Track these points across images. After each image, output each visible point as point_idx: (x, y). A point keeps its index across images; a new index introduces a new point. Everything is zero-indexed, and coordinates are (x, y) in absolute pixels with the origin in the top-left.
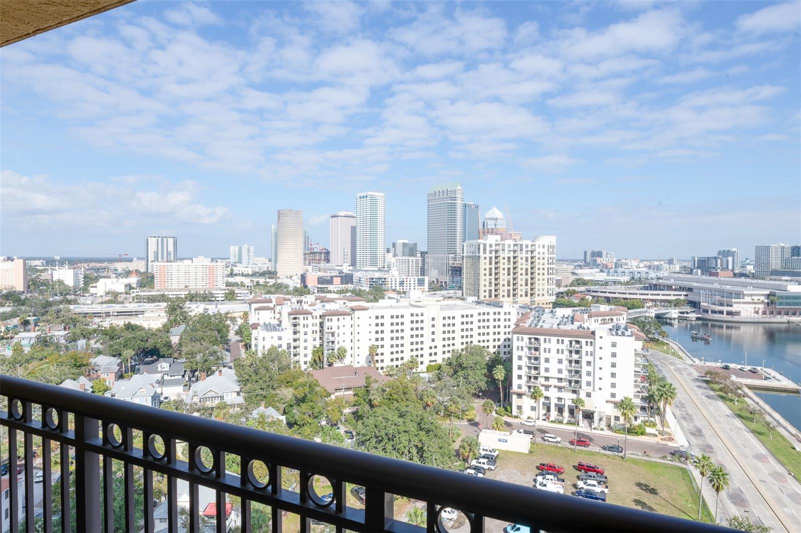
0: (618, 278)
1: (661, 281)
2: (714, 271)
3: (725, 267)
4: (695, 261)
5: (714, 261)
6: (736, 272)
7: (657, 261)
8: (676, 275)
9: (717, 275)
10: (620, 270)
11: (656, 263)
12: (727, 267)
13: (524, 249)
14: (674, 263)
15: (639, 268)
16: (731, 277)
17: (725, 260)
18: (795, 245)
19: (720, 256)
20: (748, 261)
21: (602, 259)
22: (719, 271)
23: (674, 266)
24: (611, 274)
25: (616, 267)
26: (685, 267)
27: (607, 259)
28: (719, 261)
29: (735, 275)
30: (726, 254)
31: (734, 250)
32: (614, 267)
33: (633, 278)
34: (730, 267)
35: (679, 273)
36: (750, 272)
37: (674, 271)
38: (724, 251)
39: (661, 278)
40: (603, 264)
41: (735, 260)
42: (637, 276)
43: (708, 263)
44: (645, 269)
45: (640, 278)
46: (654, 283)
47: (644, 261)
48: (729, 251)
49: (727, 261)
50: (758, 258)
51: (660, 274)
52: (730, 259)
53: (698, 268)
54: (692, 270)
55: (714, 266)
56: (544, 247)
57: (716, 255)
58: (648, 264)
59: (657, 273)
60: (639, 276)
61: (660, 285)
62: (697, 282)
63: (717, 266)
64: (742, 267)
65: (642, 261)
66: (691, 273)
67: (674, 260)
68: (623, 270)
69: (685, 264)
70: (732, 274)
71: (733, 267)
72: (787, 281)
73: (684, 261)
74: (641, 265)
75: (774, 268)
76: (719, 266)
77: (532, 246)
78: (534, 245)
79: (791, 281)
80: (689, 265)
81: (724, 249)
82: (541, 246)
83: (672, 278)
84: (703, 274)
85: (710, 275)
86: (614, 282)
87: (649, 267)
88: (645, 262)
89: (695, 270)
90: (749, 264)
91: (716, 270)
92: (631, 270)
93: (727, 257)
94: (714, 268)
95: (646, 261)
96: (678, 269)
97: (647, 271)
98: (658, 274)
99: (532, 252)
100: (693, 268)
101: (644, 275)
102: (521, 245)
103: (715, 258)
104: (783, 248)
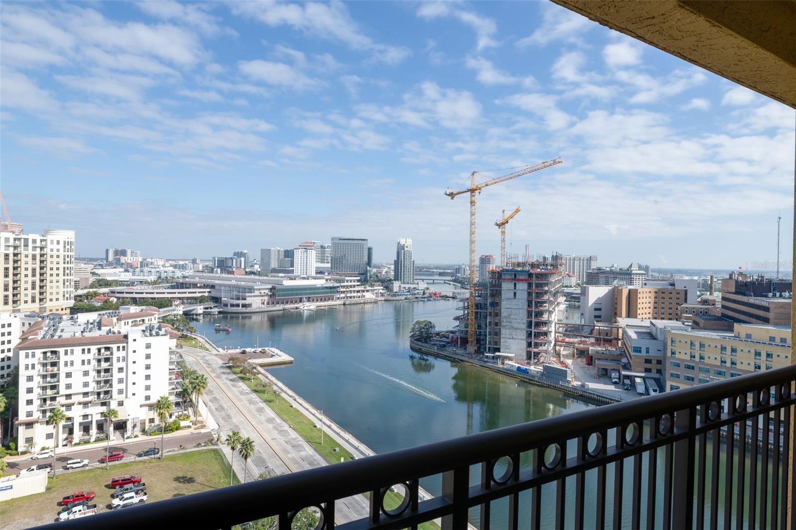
0: (145, 278)
1: (187, 279)
2: (230, 270)
3: (239, 266)
4: (215, 261)
5: (230, 261)
6: (247, 270)
7: (182, 260)
8: (201, 274)
9: (233, 273)
10: (146, 269)
11: (181, 263)
12: (241, 267)
13: (30, 245)
14: (197, 263)
15: (166, 267)
16: (243, 275)
17: (239, 260)
18: (287, 249)
19: (235, 257)
20: (255, 261)
21: (126, 258)
22: (234, 269)
23: (197, 265)
24: (137, 273)
25: (141, 267)
26: (207, 266)
27: (132, 258)
28: (234, 260)
29: (246, 273)
30: (239, 255)
31: (245, 251)
32: (139, 266)
33: (160, 277)
34: (243, 266)
35: (202, 272)
36: (257, 270)
37: (197, 270)
38: (238, 252)
39: (187, 277)
40: (128, 263)
41: (246, 260)
42: (163, 275)
43: (226, 262)
44: (171, 269)
45: (167, 278)
46: (181, 281)
47: (169, 260)
48: (241, 252)
49: (241, 261)
50: (262, 259)
51: (186, 273)
52: (243, 259)
53: (218, 267)
54: (213, 269)
55: (230, 266)
56: (58, 243)
57: (232, 256)
58: (174, 263)
59: (182, 273)
60: (166, 275)
61: (186, 284)
62: (218, 280)
63: (232, 265)
64: (251, 266)
65: (168, 260)
66: (212, 271)
67: (198, 260)
68: (149, 269)
69: (207, 263)
70: (244, 273)
71: (245, 267)
72: (282, 277)
73: (206, 261)
74: (167, 264)
75: (273, 267)
76: (234, 265)
77: (41, 241)
78: (45, 240)
79: (285, 277)
80: (210, 264)
81: (237, 251)
82: (55, 242)
83: (197, 276)
84: (222, 272)
85: (228, 274)
86: (141, 282)
87: (175, 267)
88: (171, 262)
89: (216, 269)
90: (256, 264)
91: (232, 269)
92: (158, 270)
93: (240, 257)
94: (231, 267)
95: (172, 260)
96: (201, 268)
97: (174, 270)
98: (184, 273)
99: (42, 248)
100: (213, 267)
101: (171, 274)
102: (26, 240)
103: (231, 258)
104: (279, 251)
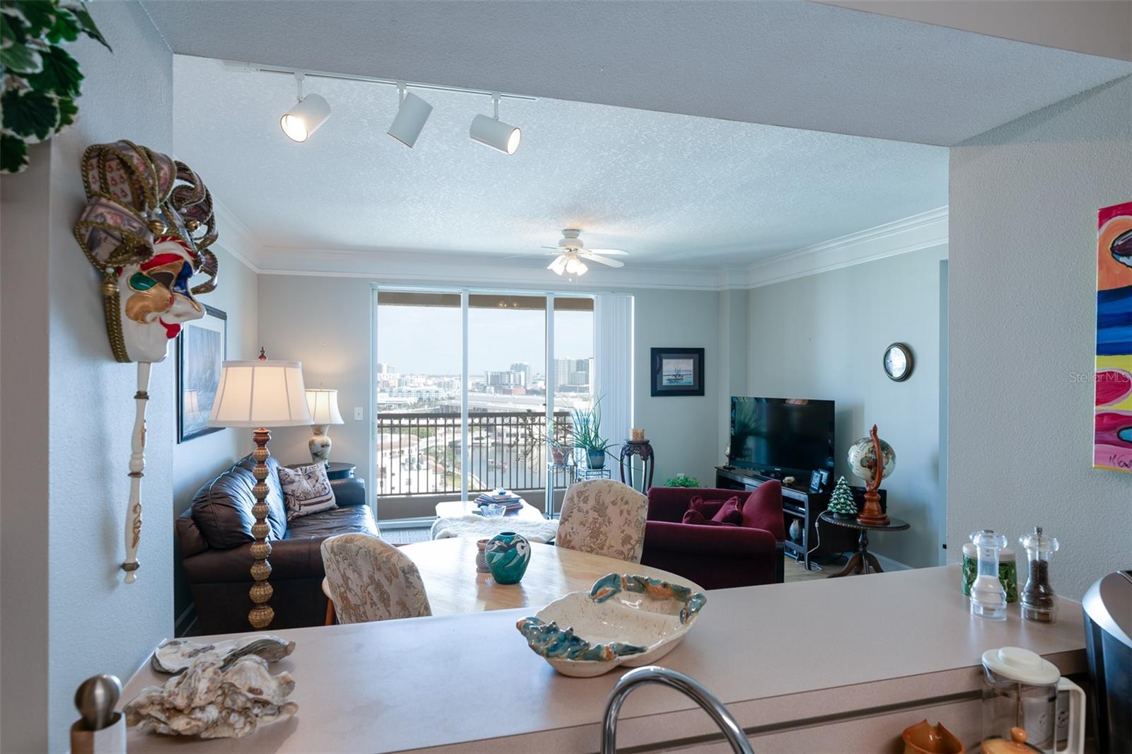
0: (404, 399)
1: (453, 401)
2: (507, 388)
3: (518, 383)
4: (488, 376)
5: (507, 376)
6: (529, 388)
7: (448, 376)
9: (509, 392)
10: (405, 388)
11: (446, 380)
12: (520, 384)
15: (428, 385)
16: (523, 395)
17: (517, 374)
18: (580, 359)
19: (513, 371)
20: (539, 376)
21: (382, 375)
22: (512, 387)
24: (394, 394)
25: (399, 385)
26: (478, 383)
27: (388, 375)
28: (512, 375)
29: (527, 392)
30: (518, 368)
31: (526, 363)
32: (397, 385)
33: (420, 399)
34: (523, 384)
36: (541, 388)
38: (517, 364)
39: (453, 398)
40: (384, 382)
41: (527, 375)
42: (425, 396)
43: (501, 377)
44: (435, 388)
45: (429, 399)
46: (446, 404)
47: (432, 376)
48: (521, 364)
49: (520, 376)
50: (547, 373)
51: (452, 394)
52: (522, 374)
53: (492, 384)
54: (485, 387)
55: (507, 382)
57: (509, 370)
58: (438, 381)
59: (448, 392)
60: (428, 396)
61: (452, 407)
62: (492, 402)
63: (510, 382)
64: (534, 383)
65: (430, 377)
66: (484, 390)
68: (409, 388)
69: (478, 380)
70: (524, 392)
71: (526, 384)
72: (573, 397)
73: (477, 376)
74: (430, 382)
75: (562, 383)
76: (512, 382)
79: (576, 397)
80: (482, 381)
84: (496, 392)
85: (504, 393)
86: (399, 405)
87: (439, 385)
88: (434, 379)
89: (488, 388)
90: (540, 380)
91: (510, 387)
92: (418, 389)
93: (519, 371)
94: (507, 384)
95: (435, 376)
97: (437, 389)
98: (450, 393)
100: (486, 385)
101: (434, 395)
103: (508, 372)
104: (569, 361)
